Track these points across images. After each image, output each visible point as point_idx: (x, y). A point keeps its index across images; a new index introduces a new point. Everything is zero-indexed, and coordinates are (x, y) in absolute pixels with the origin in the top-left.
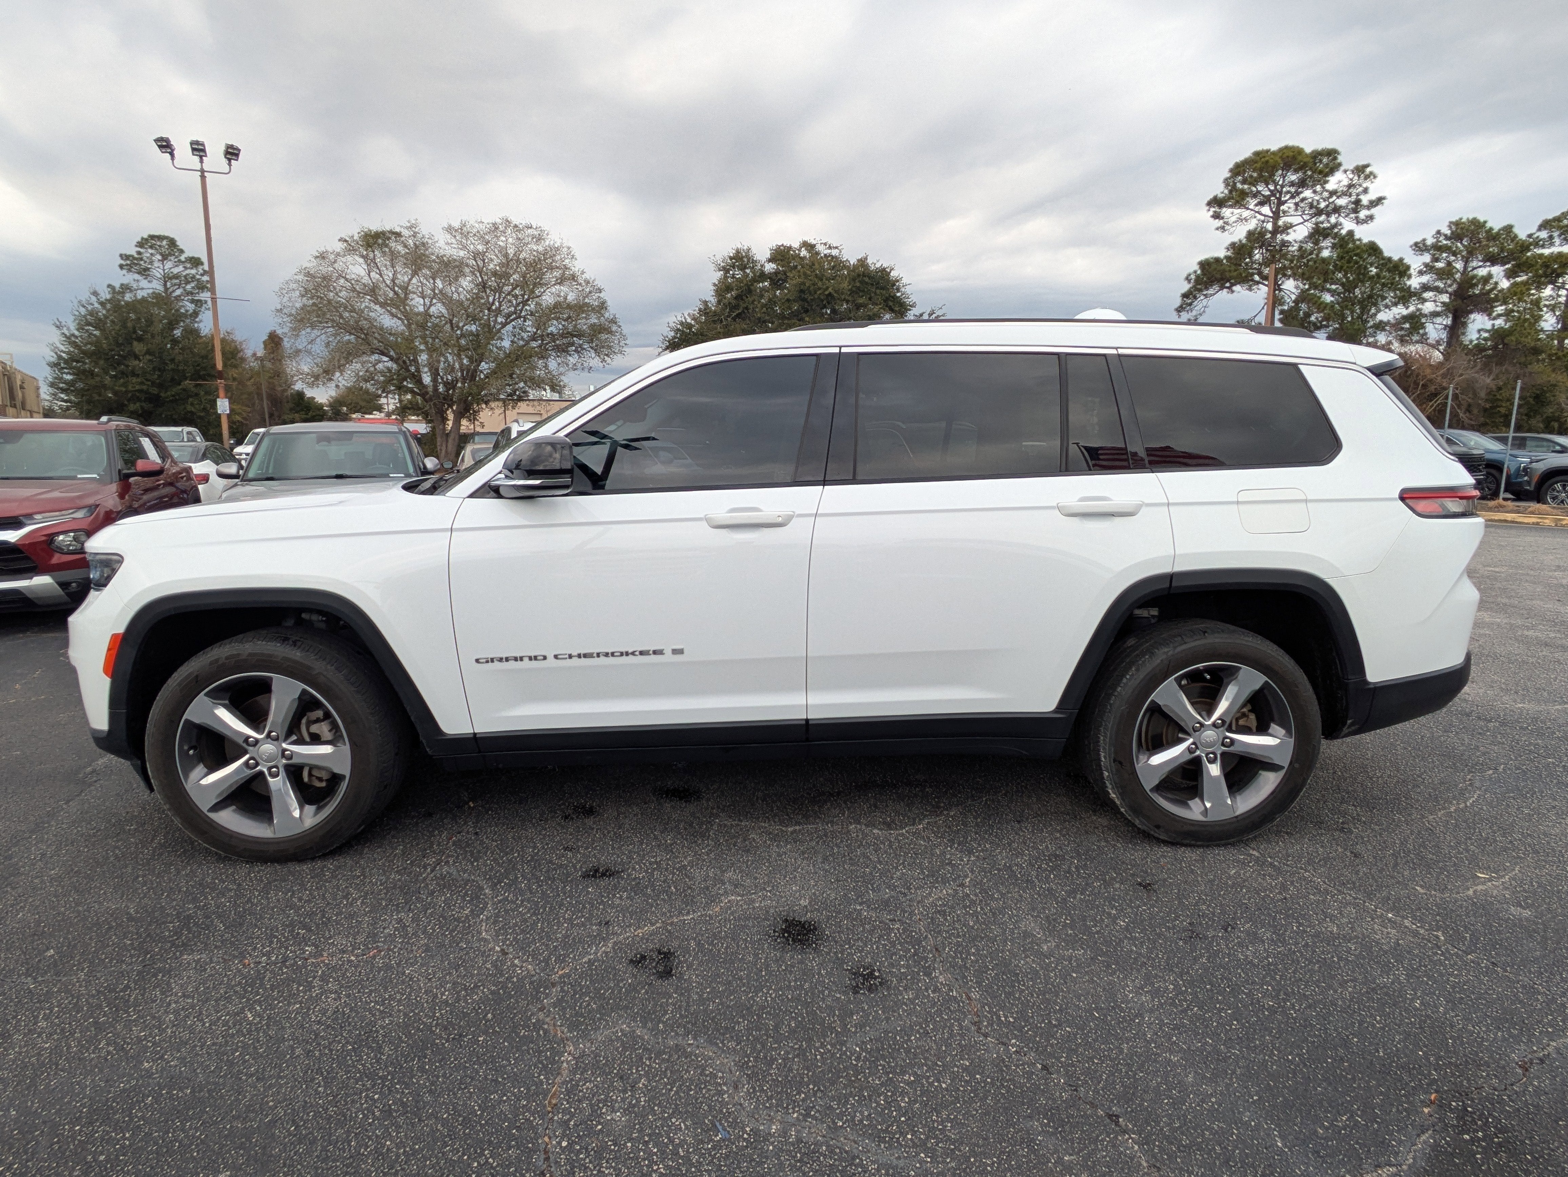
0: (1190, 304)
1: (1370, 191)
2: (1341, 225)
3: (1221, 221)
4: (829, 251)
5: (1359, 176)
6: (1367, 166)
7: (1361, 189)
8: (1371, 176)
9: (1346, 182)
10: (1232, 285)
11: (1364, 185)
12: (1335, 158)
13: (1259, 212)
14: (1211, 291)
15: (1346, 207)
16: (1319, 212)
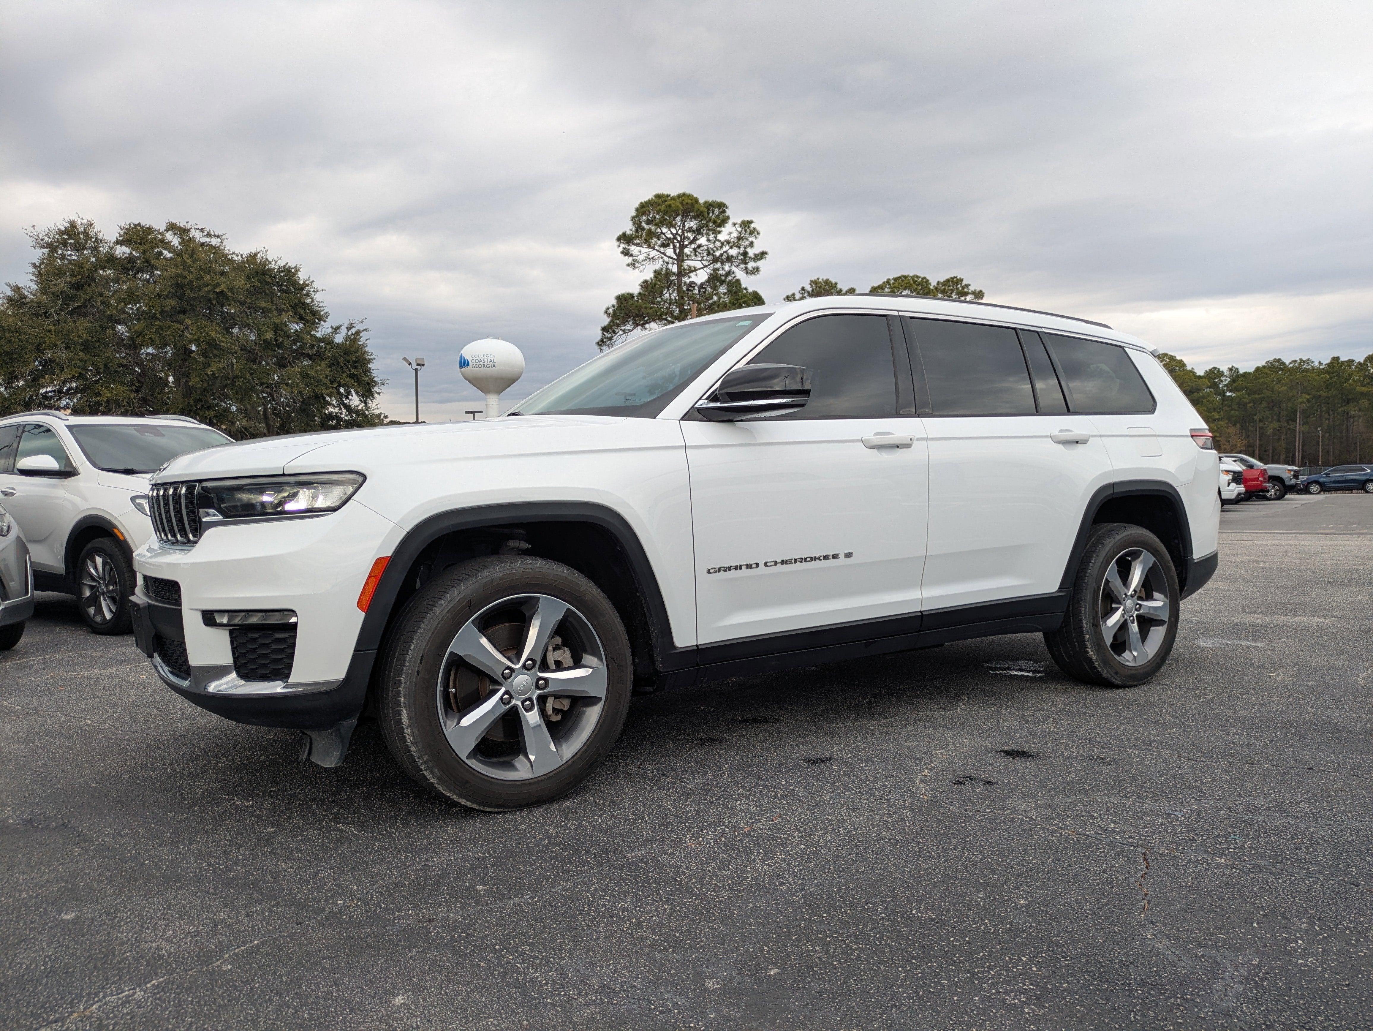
0: (610, 339)
1: (755, 244)
2: (733, 273)
3: (631, 259)
4: (208, 240)
5: (745, 231)
6: (751, 222)
7: (747, 243)
8: (754, 232)
9: (735, 234)
10: (646, 322)
11: (750, 239)
12: (724, 212)
13: (664, 254)
14: (628, 327)
15: (736, 258)
16: (716, 260)
